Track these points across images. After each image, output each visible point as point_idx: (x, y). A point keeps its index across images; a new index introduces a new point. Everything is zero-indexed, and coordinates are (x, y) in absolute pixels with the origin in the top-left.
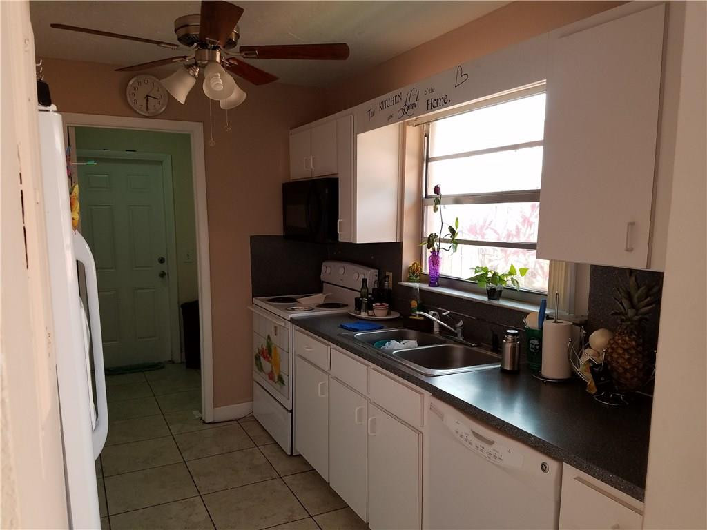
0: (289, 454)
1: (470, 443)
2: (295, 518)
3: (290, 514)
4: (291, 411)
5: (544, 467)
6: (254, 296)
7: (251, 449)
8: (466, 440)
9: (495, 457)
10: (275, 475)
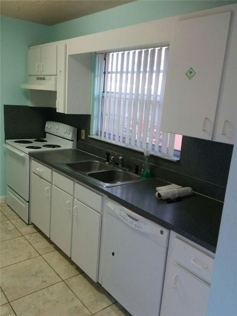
0: (28, 223)
1: (127, 220)
2: (32, 257)
3: (29, 255)
4: (28, 202)
5: (162, 232)
6: (6, 139)
7: (6, 221)
8: (124, 219)
9: (138, 227)
10: (20, 235)
